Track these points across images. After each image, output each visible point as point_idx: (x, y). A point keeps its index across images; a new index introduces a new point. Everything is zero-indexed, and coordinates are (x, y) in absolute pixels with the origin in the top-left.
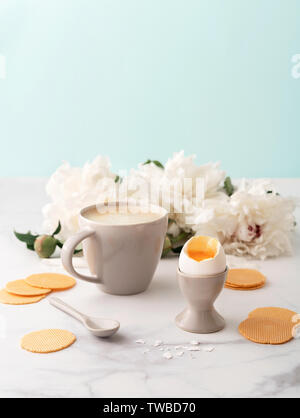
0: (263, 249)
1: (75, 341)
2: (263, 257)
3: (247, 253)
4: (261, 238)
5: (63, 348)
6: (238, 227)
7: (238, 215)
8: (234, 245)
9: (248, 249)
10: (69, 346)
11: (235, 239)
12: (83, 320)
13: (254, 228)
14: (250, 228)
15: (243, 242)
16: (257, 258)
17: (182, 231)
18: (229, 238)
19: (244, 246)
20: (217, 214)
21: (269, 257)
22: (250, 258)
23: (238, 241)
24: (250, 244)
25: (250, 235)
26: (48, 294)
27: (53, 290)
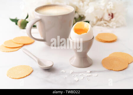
0: (115, 24)
1: (32, 71)
2: (114, 27)
3: (108, 26)
4: (114, 19)
5: (27, 76)
6: (104, 14)
7: (104, 9)
8: (102, 22)
9: (108, 24)
10: (29, 74)
11: (102, 19)
12: (36, 60)
13: (111, 14)
14: (109, 15)
15: (106, 21)
16: (112, 27)
17: (80, 16)
18: (100, 19)
19: (106, 22)
20: (95, 9)
21: (117, 27)
22: (108, 27)
23: (104, 20)
24: (109, 21)
25: (109, 18)
26: (22, 46)
27: (24, 45)
